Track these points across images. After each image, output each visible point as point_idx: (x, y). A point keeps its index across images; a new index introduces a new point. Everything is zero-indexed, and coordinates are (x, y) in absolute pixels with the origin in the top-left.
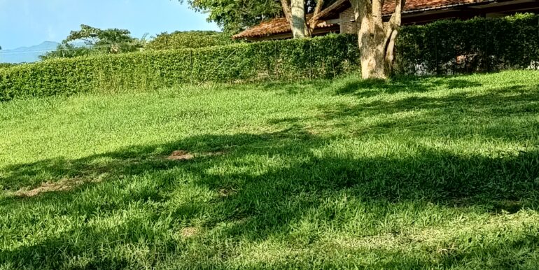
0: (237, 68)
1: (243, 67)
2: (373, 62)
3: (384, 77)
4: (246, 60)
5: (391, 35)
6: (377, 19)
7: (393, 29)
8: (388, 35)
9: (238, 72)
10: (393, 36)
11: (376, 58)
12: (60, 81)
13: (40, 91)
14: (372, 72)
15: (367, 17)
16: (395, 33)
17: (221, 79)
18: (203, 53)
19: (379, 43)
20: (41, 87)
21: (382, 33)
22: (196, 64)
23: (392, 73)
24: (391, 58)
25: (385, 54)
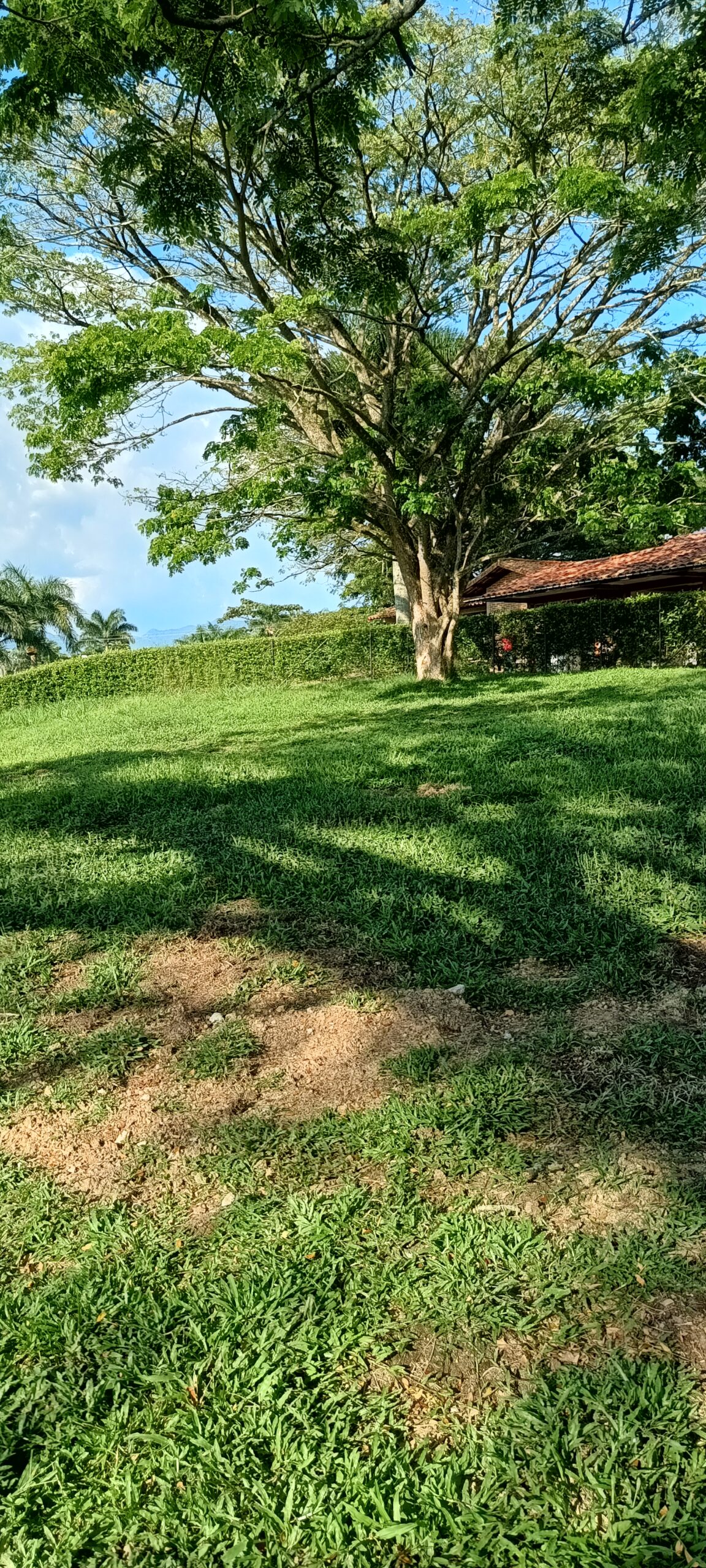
0: (327, 662)
1: (335, 660)
2: (428, 660)
3: (441, 678)
4: (338, 651)
5: (448, 625)
6: (429, 608)
7: (450, 618)
8: (444, 626)
9: (329, 667)
10: (451, 627)
11: (430, 653)
12: (117, 677)
13: (94, 690)
14: (426, 671)
15: (419, 603)
16: (453, 622)
17: (310, 675)
18: (287, 643)
19: (433, 636)
20: (97, 684)
21: (436, 624)
22: (278, 658)
23: (451, 673)
24: (448, 653)
25: (443, 649)
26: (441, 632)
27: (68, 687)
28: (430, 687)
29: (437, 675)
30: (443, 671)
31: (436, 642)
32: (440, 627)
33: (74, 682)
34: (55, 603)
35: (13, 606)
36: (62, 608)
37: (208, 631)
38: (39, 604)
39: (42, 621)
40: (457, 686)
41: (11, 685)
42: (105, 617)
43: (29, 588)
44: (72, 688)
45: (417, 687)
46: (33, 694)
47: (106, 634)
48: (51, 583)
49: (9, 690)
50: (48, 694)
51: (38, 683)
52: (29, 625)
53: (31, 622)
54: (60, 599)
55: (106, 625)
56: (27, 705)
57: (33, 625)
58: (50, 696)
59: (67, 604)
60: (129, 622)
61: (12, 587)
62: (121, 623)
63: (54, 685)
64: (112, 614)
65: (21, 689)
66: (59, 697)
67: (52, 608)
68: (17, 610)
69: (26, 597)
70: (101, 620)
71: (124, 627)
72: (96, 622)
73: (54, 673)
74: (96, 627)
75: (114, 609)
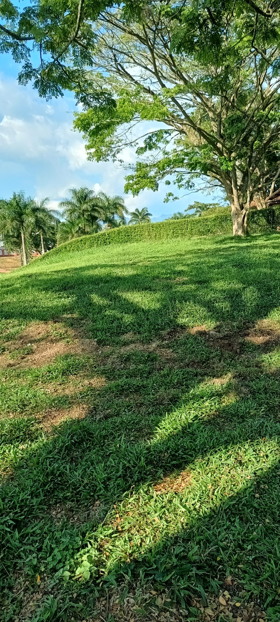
0: (209, 228)
1: (211, 227)
2: (237, 227)
3: (242, 234)
4: (213, 224)
5: (245, 213)
6: (238, 206)
7: (246, 211)
10: (247, 215)
11: (238, 224)
14: (236, 232)
16: (247, 213)
17: (201, 234)
19: (239, 217)
21: (240, 212)
22: (189, 227)
23: (247, 233)
24: (245, 225)
25: (243, 223)
26: (243, 216)
27: (112, 239)
28: (238, 238)
29: (240, 233)
30: (243, 231)
31: (240, 220)
32: (242, 214)
33: (114, 238)
34: (118, 206)
35: (101, 208)
36: (120, 208)
37: (178, 215)
38: (111, 207)
39: (113, 214)
40: (248, 238)
41: (91, 239)
42: (140, 211)
43: (108, 200)
44: (113, 240)
45: (232, 238)
46: (99, 242)
47: (140, 217)
48: (116, 198)
49: (91, 241)
50: (104, 242)
51: (101, 238)
52: (107, 215)
53: (108, 214)
54: (120, 204)
55: (140, 214)
56: (97, 246)
57: (109, 214)
58: (105, 243)
59: (123, 207)
60: (149, 212)
61: (101, 200)
62: (146, 213)
63: (107, 239)
64: (143, 209)
65: (95, 240)
66: (108, 243)
67: (116, 208)
68: (103, 209)
69: (107, 204)
70: (139, 212)
71: (147, 214)
72: (137, 213)
73: (106, 234)
74: (137, 215)
75: (143, 207)
